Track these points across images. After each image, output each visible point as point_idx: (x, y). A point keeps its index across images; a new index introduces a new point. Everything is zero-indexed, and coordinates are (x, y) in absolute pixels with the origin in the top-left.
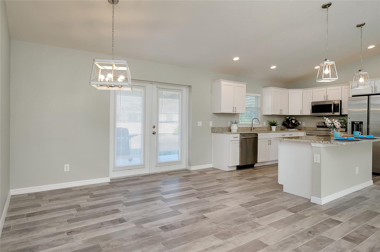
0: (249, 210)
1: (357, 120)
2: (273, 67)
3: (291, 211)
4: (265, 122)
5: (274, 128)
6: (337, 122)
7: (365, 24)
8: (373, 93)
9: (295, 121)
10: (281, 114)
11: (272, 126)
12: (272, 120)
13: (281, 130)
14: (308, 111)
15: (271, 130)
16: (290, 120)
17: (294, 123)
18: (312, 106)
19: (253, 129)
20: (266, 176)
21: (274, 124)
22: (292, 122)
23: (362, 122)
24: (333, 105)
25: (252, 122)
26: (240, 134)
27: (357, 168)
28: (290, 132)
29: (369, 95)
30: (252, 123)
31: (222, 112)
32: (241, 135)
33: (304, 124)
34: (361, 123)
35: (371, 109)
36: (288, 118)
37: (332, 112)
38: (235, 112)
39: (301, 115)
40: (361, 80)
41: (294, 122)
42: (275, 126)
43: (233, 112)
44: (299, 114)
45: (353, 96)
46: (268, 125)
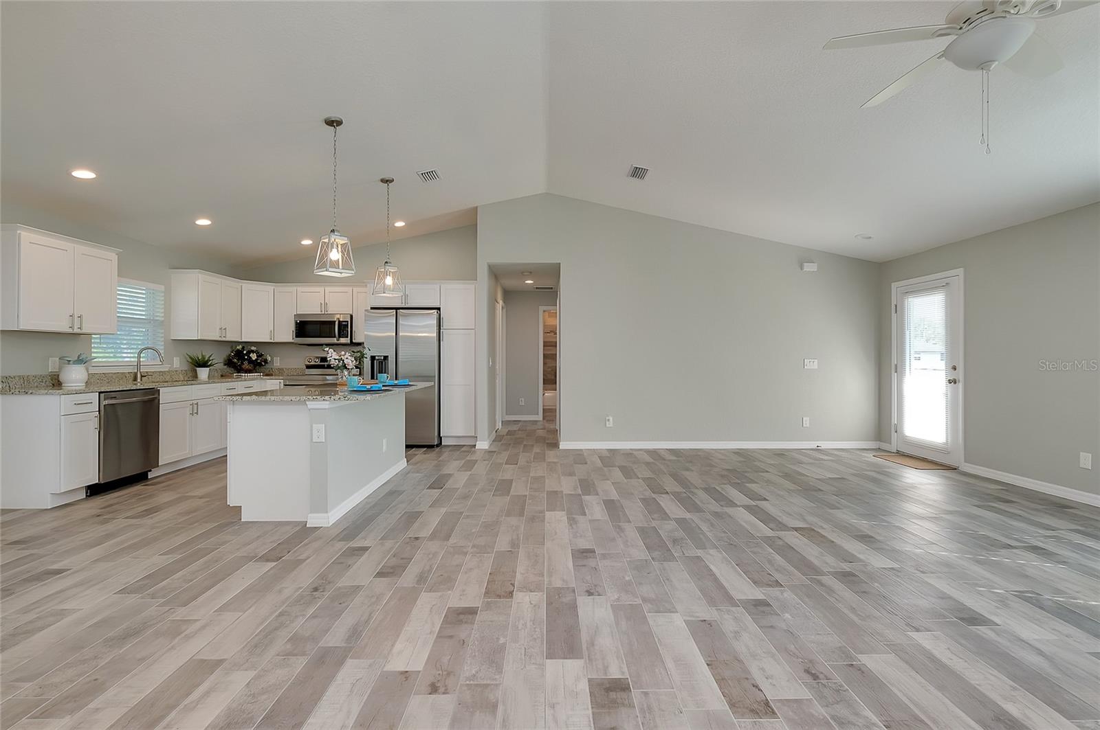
0: (153, 594)
1: (379, 353)
2: (203, 222)
3: (268, 560)
4: (178, 358)
5: (203, 373)
6: (349, 357)
7: (393, 181)
8: (403, 306)
9: (257, 356)
10: (224, 339)
11: (198, 369)
12: (198, 354)
13: (222, 376)
14: (286, 334)
15: (195, 376)
16: (245, 352)
17: (254, 359)
18: (296, 323)
19: (142, 376)
20: (187, 494)
21: (204, 364)
22: (251, 358)
23: (388, 356)
24: (337, 323)
25: (139, 357)
26: (100, 393)
27: (384, 441)
28: (245, 380)
29: (397, 309)
30: (139, 362)
31: (22, 327)
32: (102, 395)
33: (277, 362)
34: (386, 358)
35: (401, 334)
36: (239, 347)
37: (335, 337)
38: (76, 330)
39: (272, 341)
40: (389, 281)
41: (254, 356)
42: (207, 367)
43: (70, 331)
44: (265, 338)
45: (372, 308)
46: (186, 367)
